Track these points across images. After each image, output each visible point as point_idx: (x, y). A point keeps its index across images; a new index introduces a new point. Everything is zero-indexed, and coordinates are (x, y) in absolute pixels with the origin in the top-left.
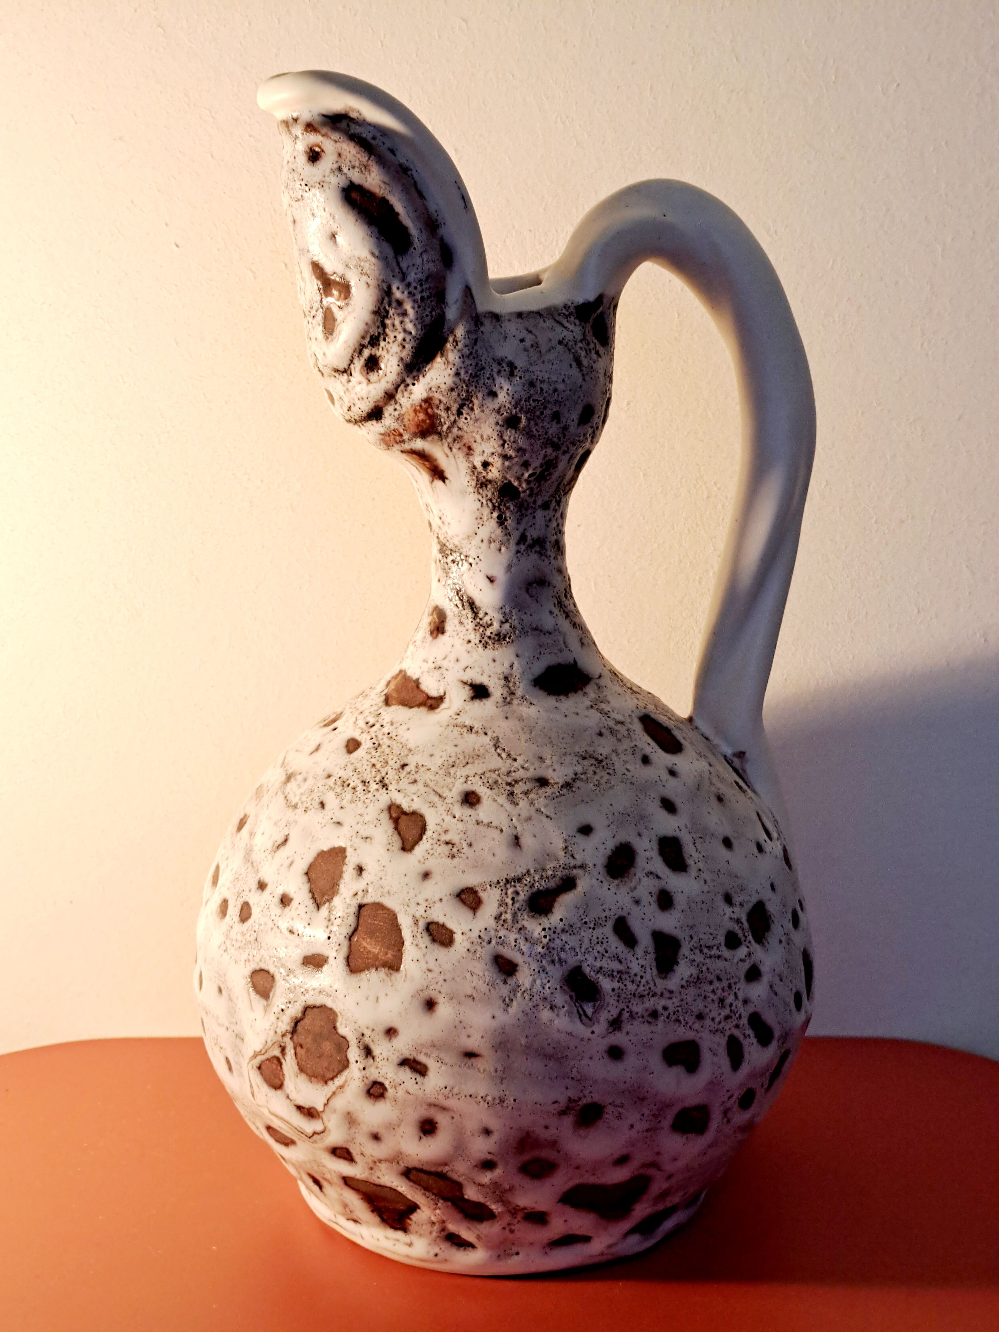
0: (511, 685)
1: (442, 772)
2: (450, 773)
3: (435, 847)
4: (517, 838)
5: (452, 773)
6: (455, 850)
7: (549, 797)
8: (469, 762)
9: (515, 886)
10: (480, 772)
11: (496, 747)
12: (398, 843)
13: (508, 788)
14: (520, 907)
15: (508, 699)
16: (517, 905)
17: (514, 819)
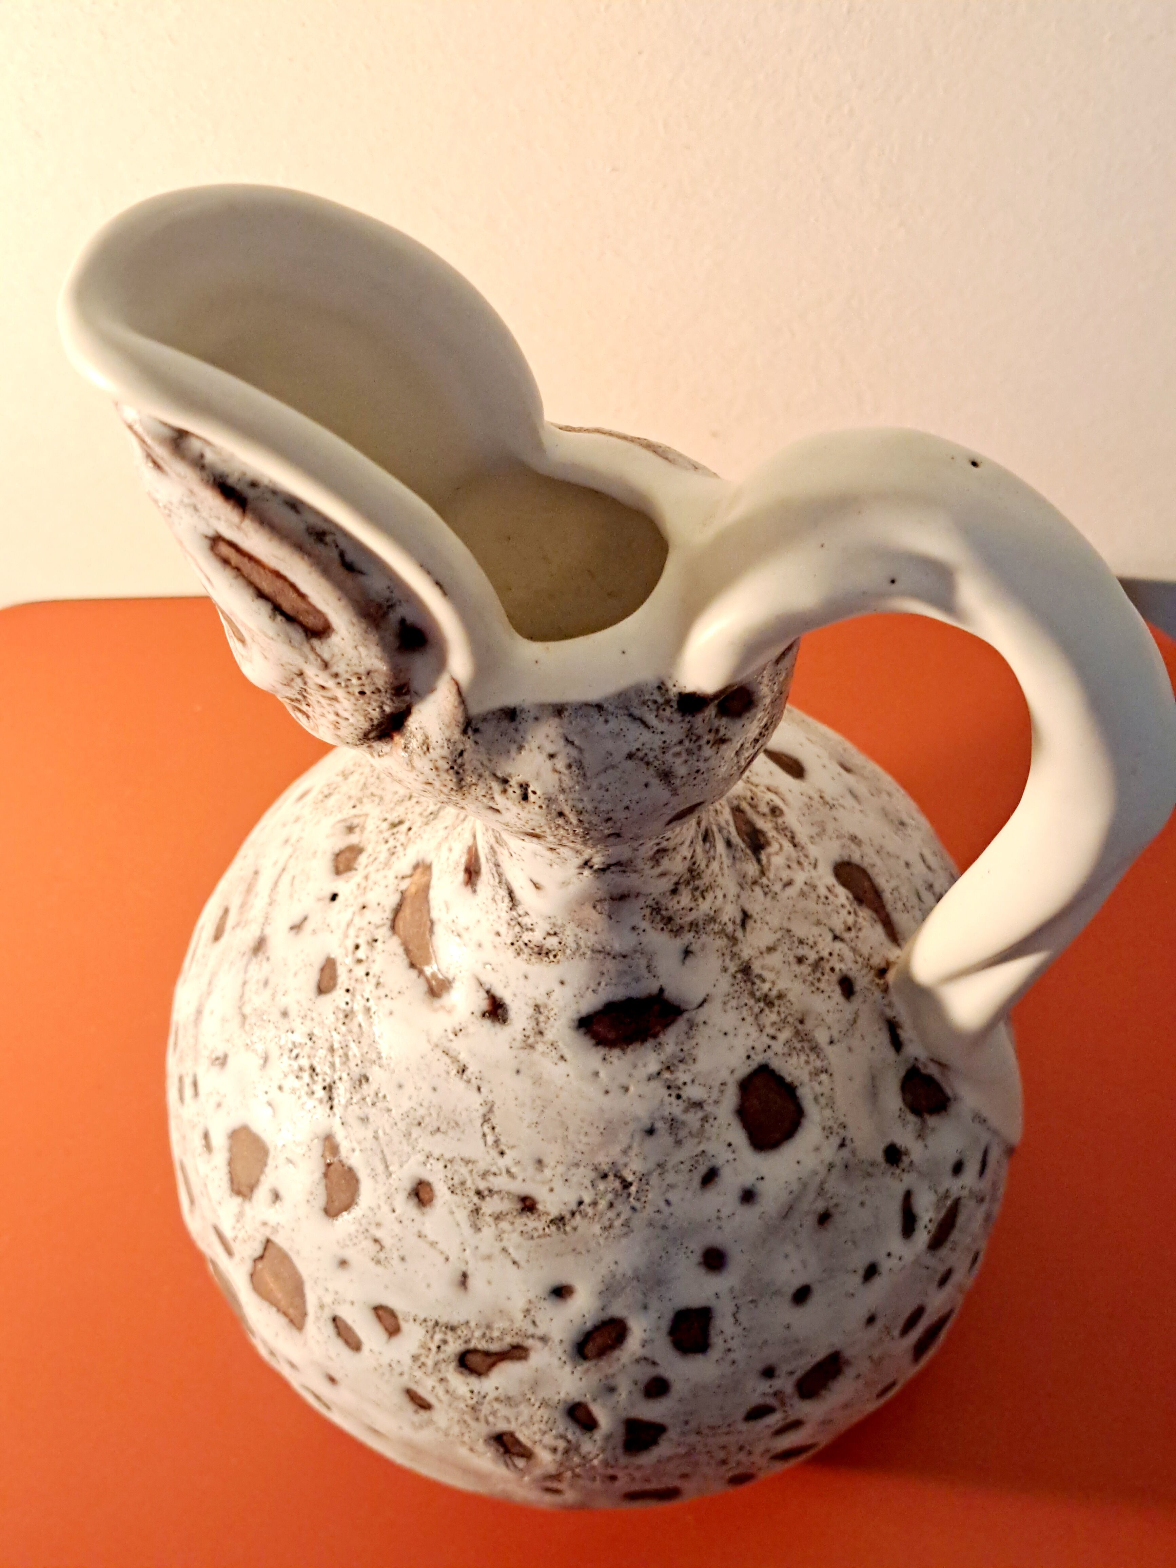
0: (542, 1018)
1: (402, 1126)
2: (410, 1134)
3: (361, 1237)
4: (465, 1276)
5: (414, 1136)
6: (382, 1255)
7: (527, 1233)
8: (441, 1129)
9: (445, 1334)
10: (448, 1156)
11: (486, 1120)
12: (321, 1200)
13: (476, 1199)
14: (446, 1359)
15: (531, 1040)
16: (442, 1356)
17: (468, 1251)
